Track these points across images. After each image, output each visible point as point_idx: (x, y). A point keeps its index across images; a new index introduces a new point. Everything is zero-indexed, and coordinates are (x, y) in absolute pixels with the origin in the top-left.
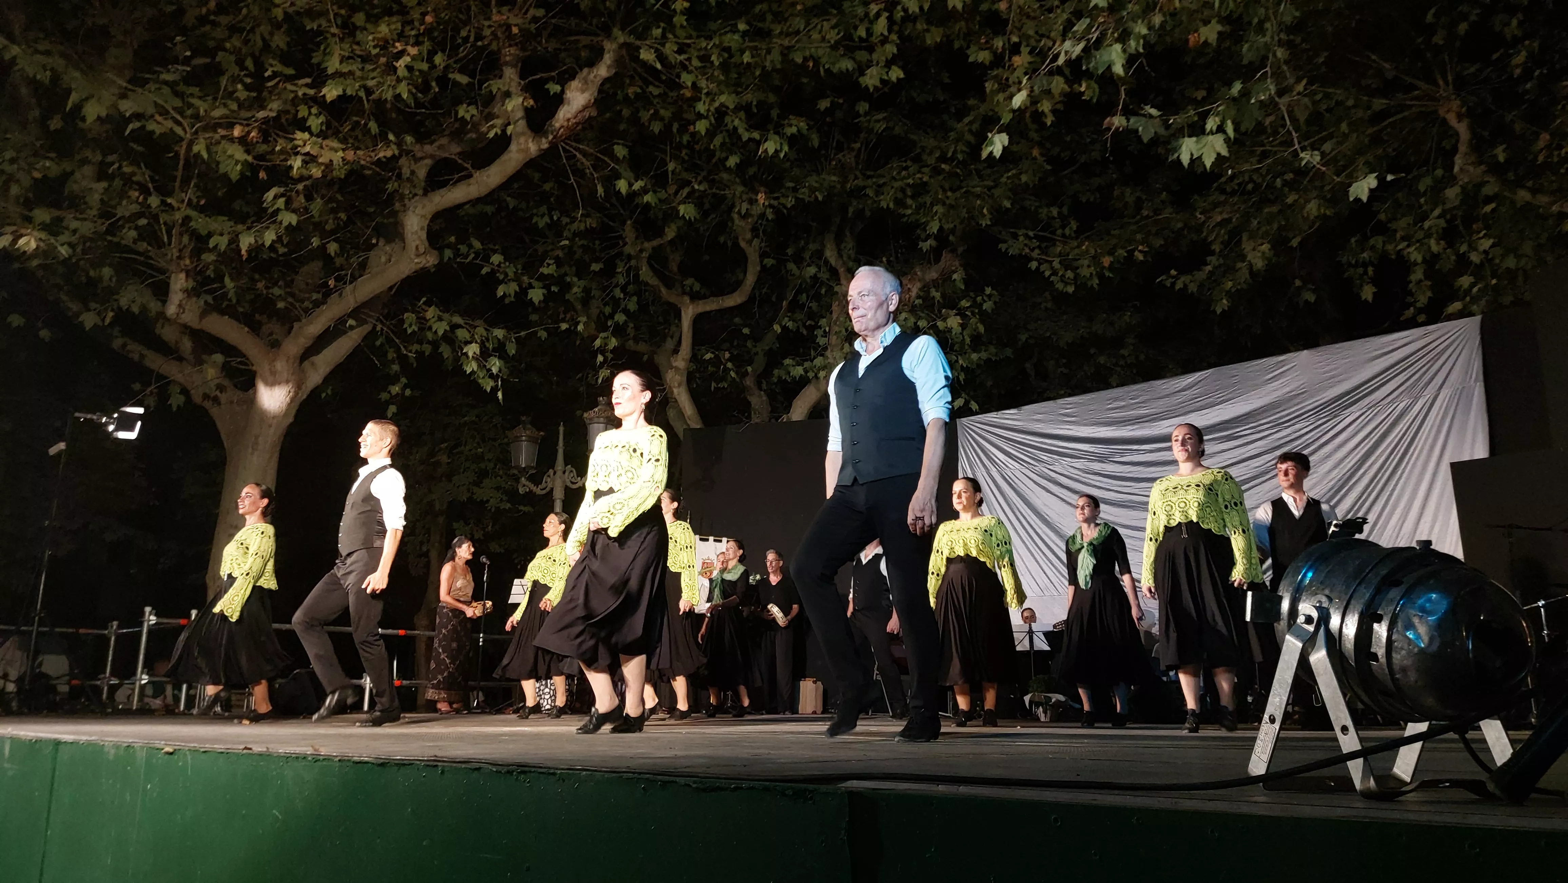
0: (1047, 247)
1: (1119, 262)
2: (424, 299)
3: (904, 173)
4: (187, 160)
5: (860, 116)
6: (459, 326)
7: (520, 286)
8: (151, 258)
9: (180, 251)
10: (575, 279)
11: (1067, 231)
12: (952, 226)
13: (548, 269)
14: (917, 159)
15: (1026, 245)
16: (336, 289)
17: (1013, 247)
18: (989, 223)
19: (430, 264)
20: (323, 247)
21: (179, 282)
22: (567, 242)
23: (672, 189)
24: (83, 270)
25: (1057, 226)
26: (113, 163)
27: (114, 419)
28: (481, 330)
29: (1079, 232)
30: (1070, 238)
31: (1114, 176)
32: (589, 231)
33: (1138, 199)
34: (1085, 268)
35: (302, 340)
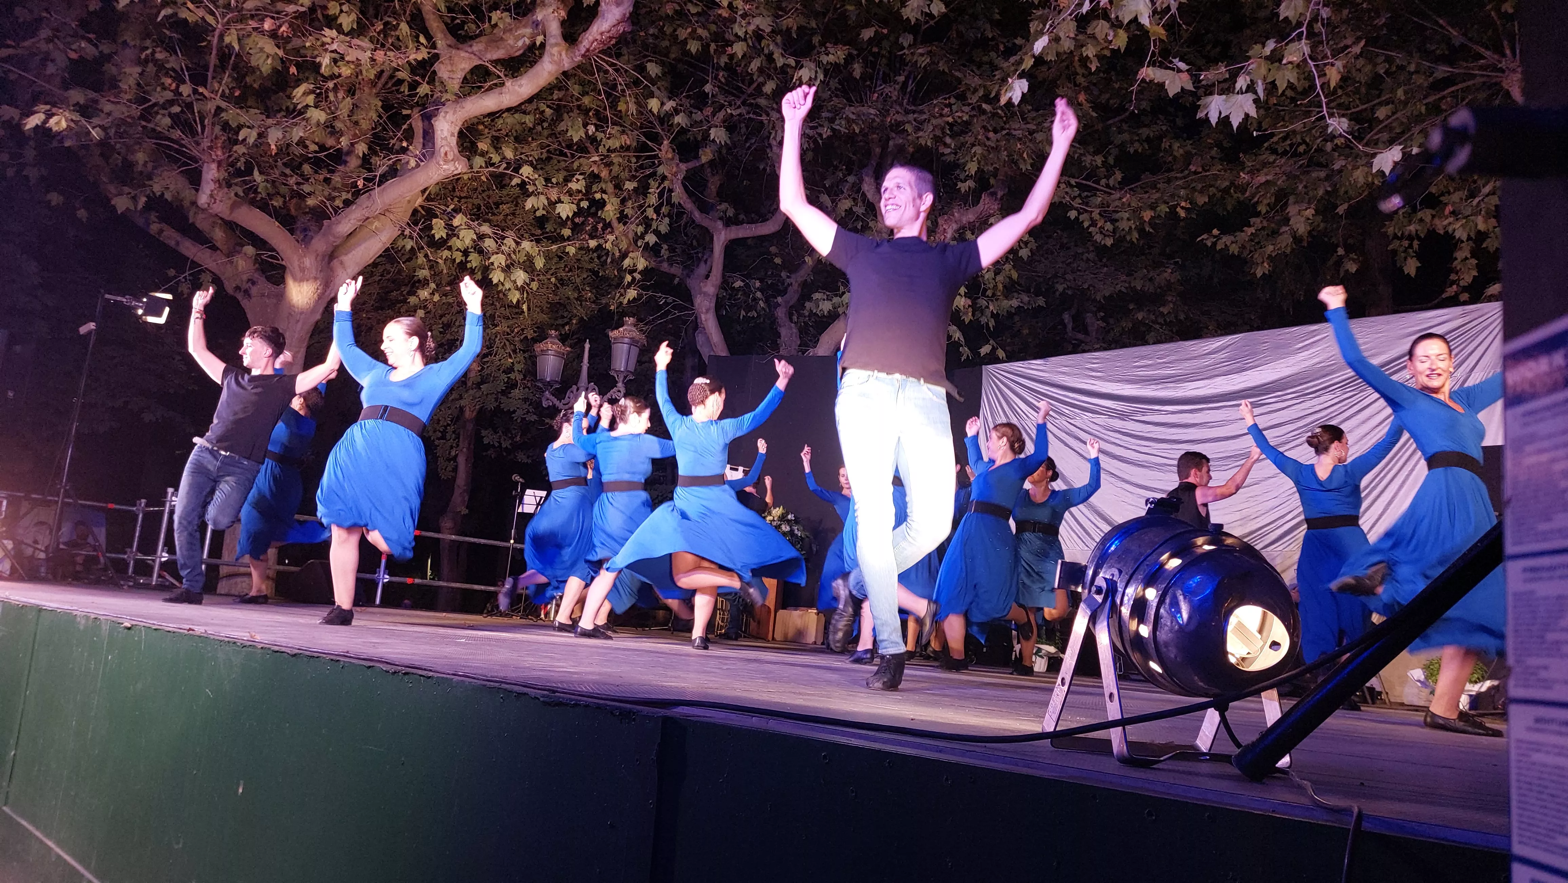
0: (1087, 197)
1: (1159, 216)
2: (453, 206)
3: (946, 110)
4: (220, 50)
5: (904, 48)
6: (487, 236)
7: (549, 200)
8: (184, 146)
9: (213, 141)
10: (605, 196)
11: (1111, 182)
12: (991, 169)
13: (578, 184)
14: (962, 97)
15: (1067, 193)
16: (367, 190)
19: (459, 171)
20: (352, 147)
21: (211, 173)
22: (597, 159)
23: (708, 111)
24: (119, 154)
25: (1102, 176)
26: (147, 48)
27: (143, 302)
28: (510, 242)
29: (1123, 183)
30: (1114, 188)
31: (1164, 128)
32: (625, 148)
33: (1187, 151)
34: (1125, 221)
35: (332, 239)
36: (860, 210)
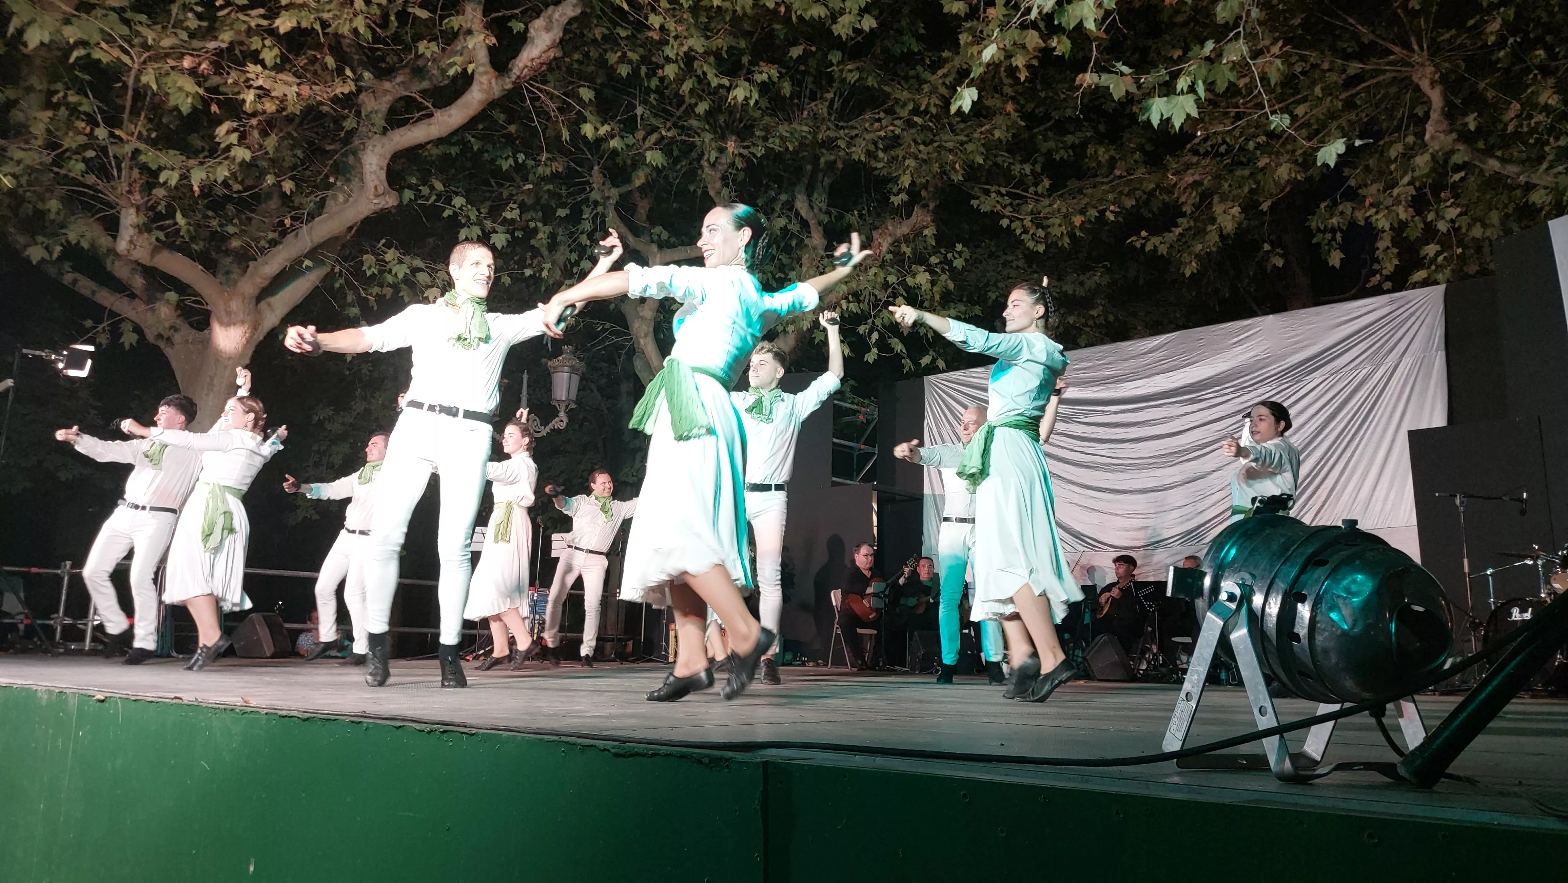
0: (1018, 205)
1: (1090, 221)
2: (384, 241)
3: (877, 125)
4: (136, 91)
5: (832, 65)
6: (420, 270)
7: (483, 230)
8: (100, 191)
9: (130, 185)
10: (540, 225)
11: (1040, 189)
12: (924, 180)
13: (512, 214)
14: (890, 112)
15: (998, 202)
16: (293, 228)
17: (986, 204)
18: (961, 178)
19: (390, 205)
20: (278, 185)
21: (129, 218)
22: (531, 186)
23: (640, 134)
24: (29, 202)
25: (1030, 184)
26: (57, 92)
27: (64, 356)
29: (1051, 190)
30: (1042, 195)
31: (1088, 134)
32: (555, 176)
33: (1112, 158)
34: (1056, 227)
35: (259, 280)
36: (795, 227)
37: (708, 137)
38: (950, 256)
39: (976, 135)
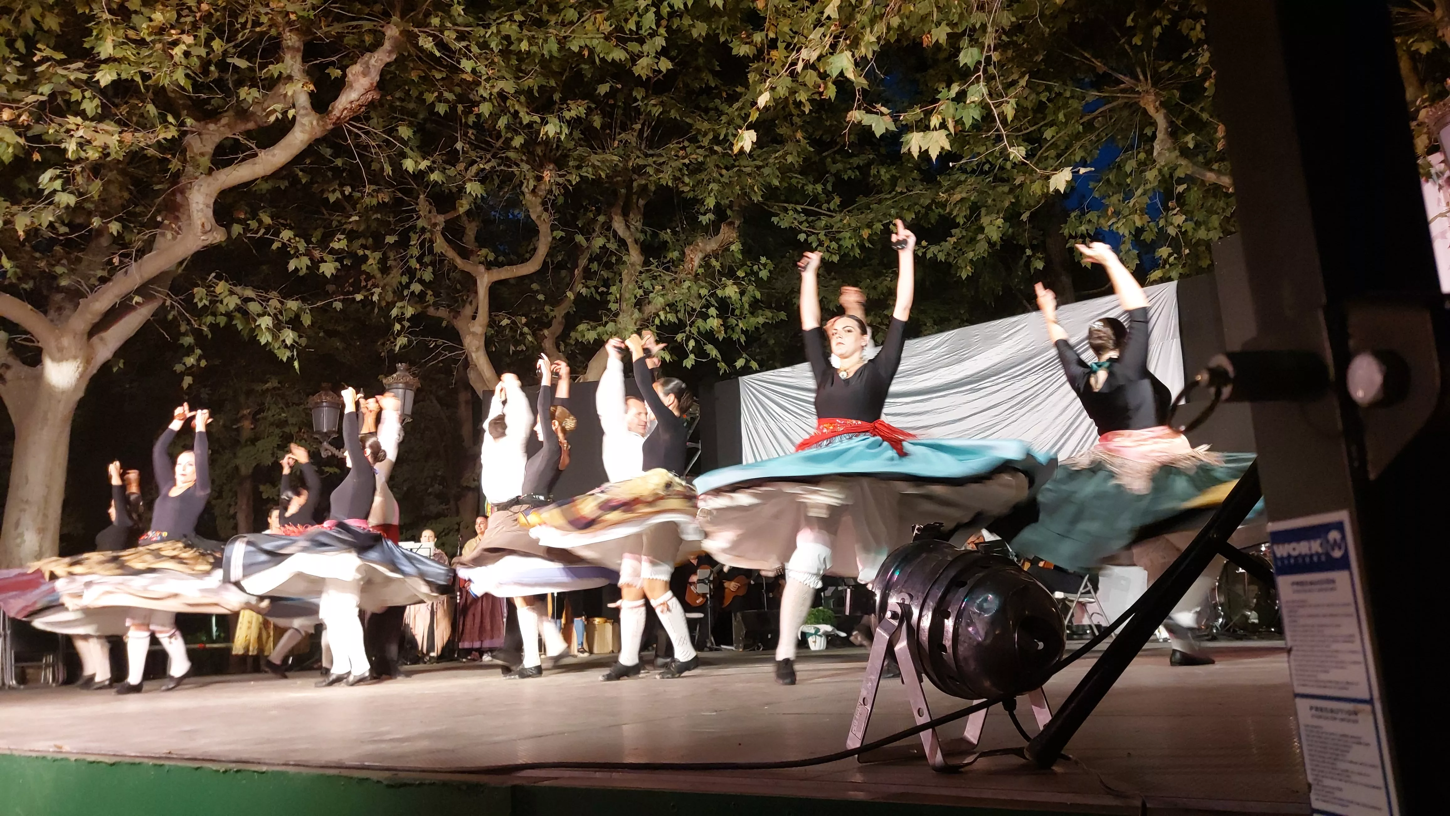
0: (812, 221)
2: (213, 274)
3: (681, 153)
5: (636, 100)
6: (252, 300)
7: (311, 260)
10: (367, 252)
11: (832, 206)
12: (727, 202)
13: (339, 243)
14: (693, 140)
15: (795, 219)
16: (121, 267)
17: (785, 220)
18: (760, 199)
19: (219, 240)
20: (105, 226)
22: (357, 218)
23: (461, 166)
25: (823, 201)
28: (274, 303)
29: (843, 206)
30: (834, 211)
31: (871, 157)
32: (381, 207)
33: (893, 176)
34: (847, 240)
35: (89, 316)
36: (613, 246)
37: (525, 167)
38: (755, 268)
39: (771, 161)
